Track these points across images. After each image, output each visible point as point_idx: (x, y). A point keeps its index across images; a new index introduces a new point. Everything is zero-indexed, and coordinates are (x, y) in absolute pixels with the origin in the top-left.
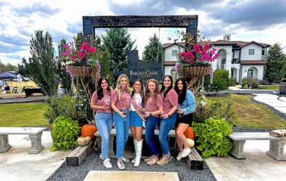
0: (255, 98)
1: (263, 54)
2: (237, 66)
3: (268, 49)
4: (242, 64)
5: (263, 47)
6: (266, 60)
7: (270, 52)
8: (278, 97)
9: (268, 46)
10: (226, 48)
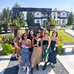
0: (65, 31)
1: (67, 15)
2: (59, 19)
3: (69, 13)
4: (61, 19)
5: (67, 13)
6: (68, 17)
7: (70, 14)
8: (72, 30)
9: (69, 12)
10: (55, 13)
